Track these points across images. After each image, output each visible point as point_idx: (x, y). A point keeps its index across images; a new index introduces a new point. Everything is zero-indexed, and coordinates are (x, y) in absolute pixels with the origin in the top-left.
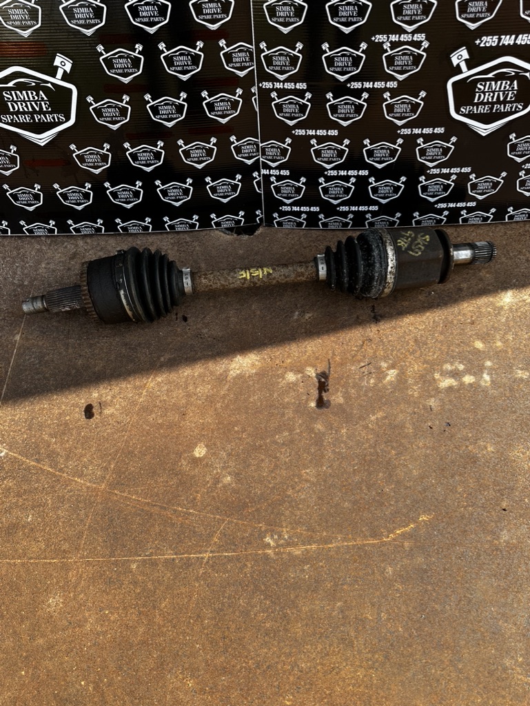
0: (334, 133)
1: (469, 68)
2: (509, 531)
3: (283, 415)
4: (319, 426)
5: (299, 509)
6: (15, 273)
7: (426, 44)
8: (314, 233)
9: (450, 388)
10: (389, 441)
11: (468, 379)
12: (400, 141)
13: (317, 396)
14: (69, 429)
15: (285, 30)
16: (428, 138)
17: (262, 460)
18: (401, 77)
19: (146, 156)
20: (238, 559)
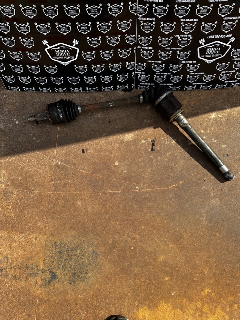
1: (205, 44)
3: (141, 153)
4: (152, 157)
5: (146, 179)
10: (172, 161)
13: (151, 147)
14: (78, 157)
15: (147, 32)
16: (190, 64)
17: (135, 166)
18: (183, 47)
20: (129, 192)
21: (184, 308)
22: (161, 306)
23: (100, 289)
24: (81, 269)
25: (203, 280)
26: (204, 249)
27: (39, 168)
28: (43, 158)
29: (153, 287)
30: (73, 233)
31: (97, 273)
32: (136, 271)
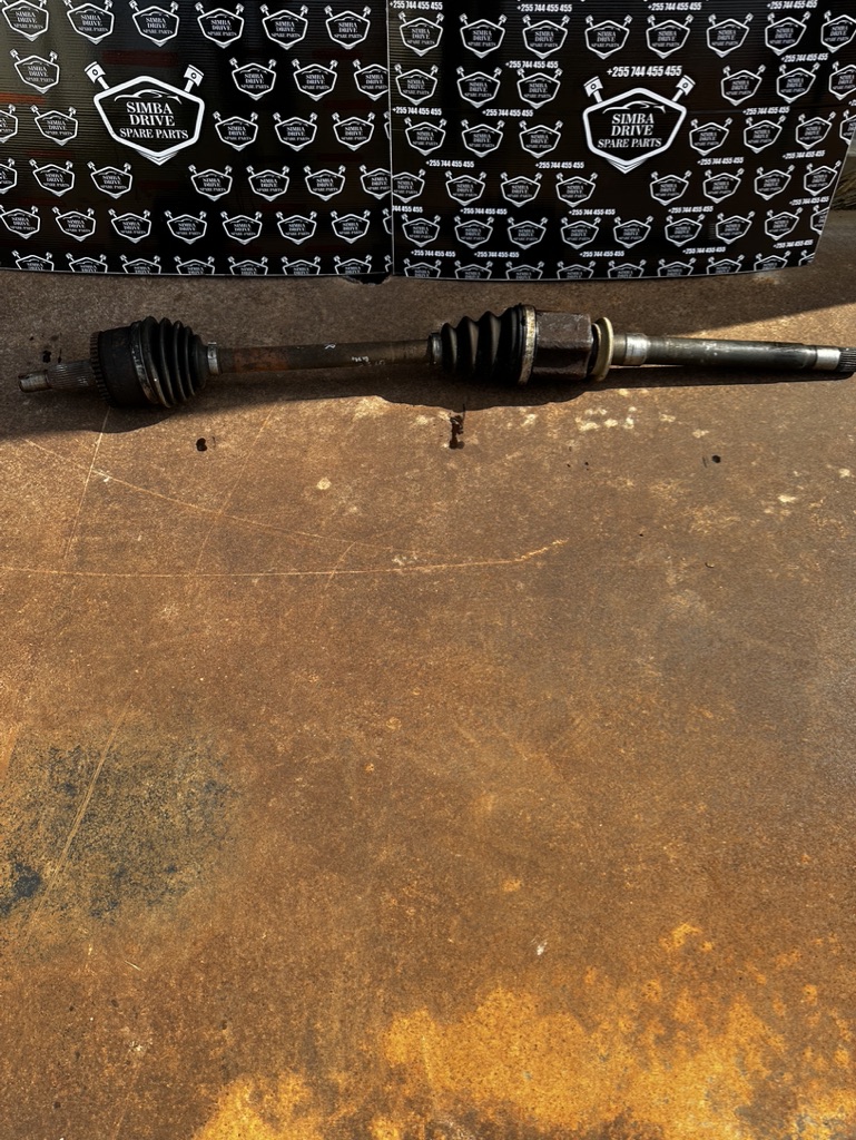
0: (469, 164)
1: (604, 99)
2: (644, 554)
3: (414, 454)
4: (452, 465)
5: (429, 535)
6: (112, 312)
7: (559, 72)
8: (450, 285)
9: (591, 432)
10: (525, 478)
11: (610, 423)
12: (539, 176)
13: (451, 438)
14: (180, 460)
15: (421, 53)
16: (568, 173)
17: (391, 494)
18: (537, 106)
19: (269, 183)
20: (365, 576)
21: (591, 1009)
22: (489, 1003)
23: (223, 937)
24: (152, 854)
25: (664, 886)
26: (658, 768)
27: (30, 494)
28: (49, 463)
29: (455, 922)
30: (133, 714)
31: (216, 869)
32: (382, 858)
